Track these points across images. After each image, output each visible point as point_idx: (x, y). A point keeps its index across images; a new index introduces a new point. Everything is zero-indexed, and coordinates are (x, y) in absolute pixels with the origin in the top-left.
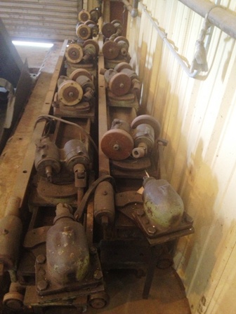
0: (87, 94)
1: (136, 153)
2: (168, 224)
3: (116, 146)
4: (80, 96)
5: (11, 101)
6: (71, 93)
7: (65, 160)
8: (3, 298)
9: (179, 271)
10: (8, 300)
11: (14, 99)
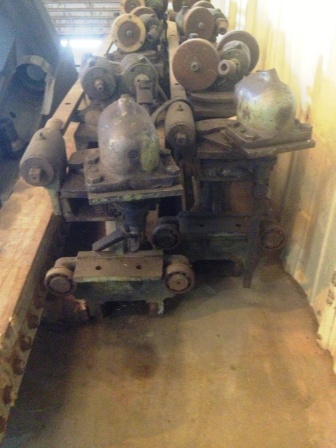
0: (152, 32)
1: (224, 67)
2: (274, 124)
3: (195, 63)
4: (142, 37)
5: (50, 83)
6: (128, 32)
7: (122, 74)
8: (44, 276)
9: (297, 275)
10: (52, 277)
11: (54, 81)
